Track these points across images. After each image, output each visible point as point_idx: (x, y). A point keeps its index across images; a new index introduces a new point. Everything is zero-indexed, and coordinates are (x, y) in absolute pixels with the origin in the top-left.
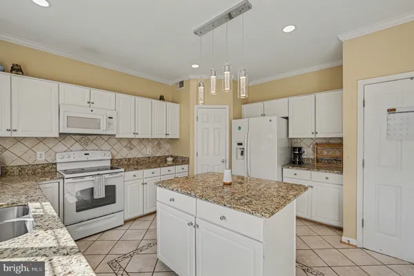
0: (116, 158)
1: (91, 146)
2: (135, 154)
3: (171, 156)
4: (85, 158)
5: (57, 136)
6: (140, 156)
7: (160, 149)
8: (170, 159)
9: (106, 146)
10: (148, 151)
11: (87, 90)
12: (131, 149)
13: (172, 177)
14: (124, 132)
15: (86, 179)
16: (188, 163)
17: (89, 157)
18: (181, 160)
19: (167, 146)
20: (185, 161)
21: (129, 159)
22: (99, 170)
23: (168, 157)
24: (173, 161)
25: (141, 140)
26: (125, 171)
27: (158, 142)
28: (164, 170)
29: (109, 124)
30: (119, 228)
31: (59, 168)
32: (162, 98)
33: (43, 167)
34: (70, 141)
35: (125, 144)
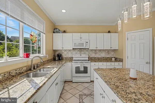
0: (90, 57)
1: (83, 52)
2: (97, 56)
3: (114, 58)
4: (80, 56)
5: (72, 49)
6: (100, 57)
7: (109, 54)
8: (113, 59)
9: (87, 53)
10: (103, 55)
11: (79, 34)
12: (96, 54)
13: (112, 67)
14: (92, 47)
15: (78, 63)
16: (122, 61)
17: (81, 56)
18: (119, 60)
19: (112, 53)
20: (121, 60)
21: (95, 58)
22: (83, 61)
23: (113, 58)
24: (115, 59)
25: (100, 50)
26: (91, 62)
27: (108, 51)
28: (109, 64)
29: (87, 45)
30: (89, 83)
31: (74, 59)
32: (109, 32)
33: (70, 58)
34: (76, 51)
35: (94, 52)
